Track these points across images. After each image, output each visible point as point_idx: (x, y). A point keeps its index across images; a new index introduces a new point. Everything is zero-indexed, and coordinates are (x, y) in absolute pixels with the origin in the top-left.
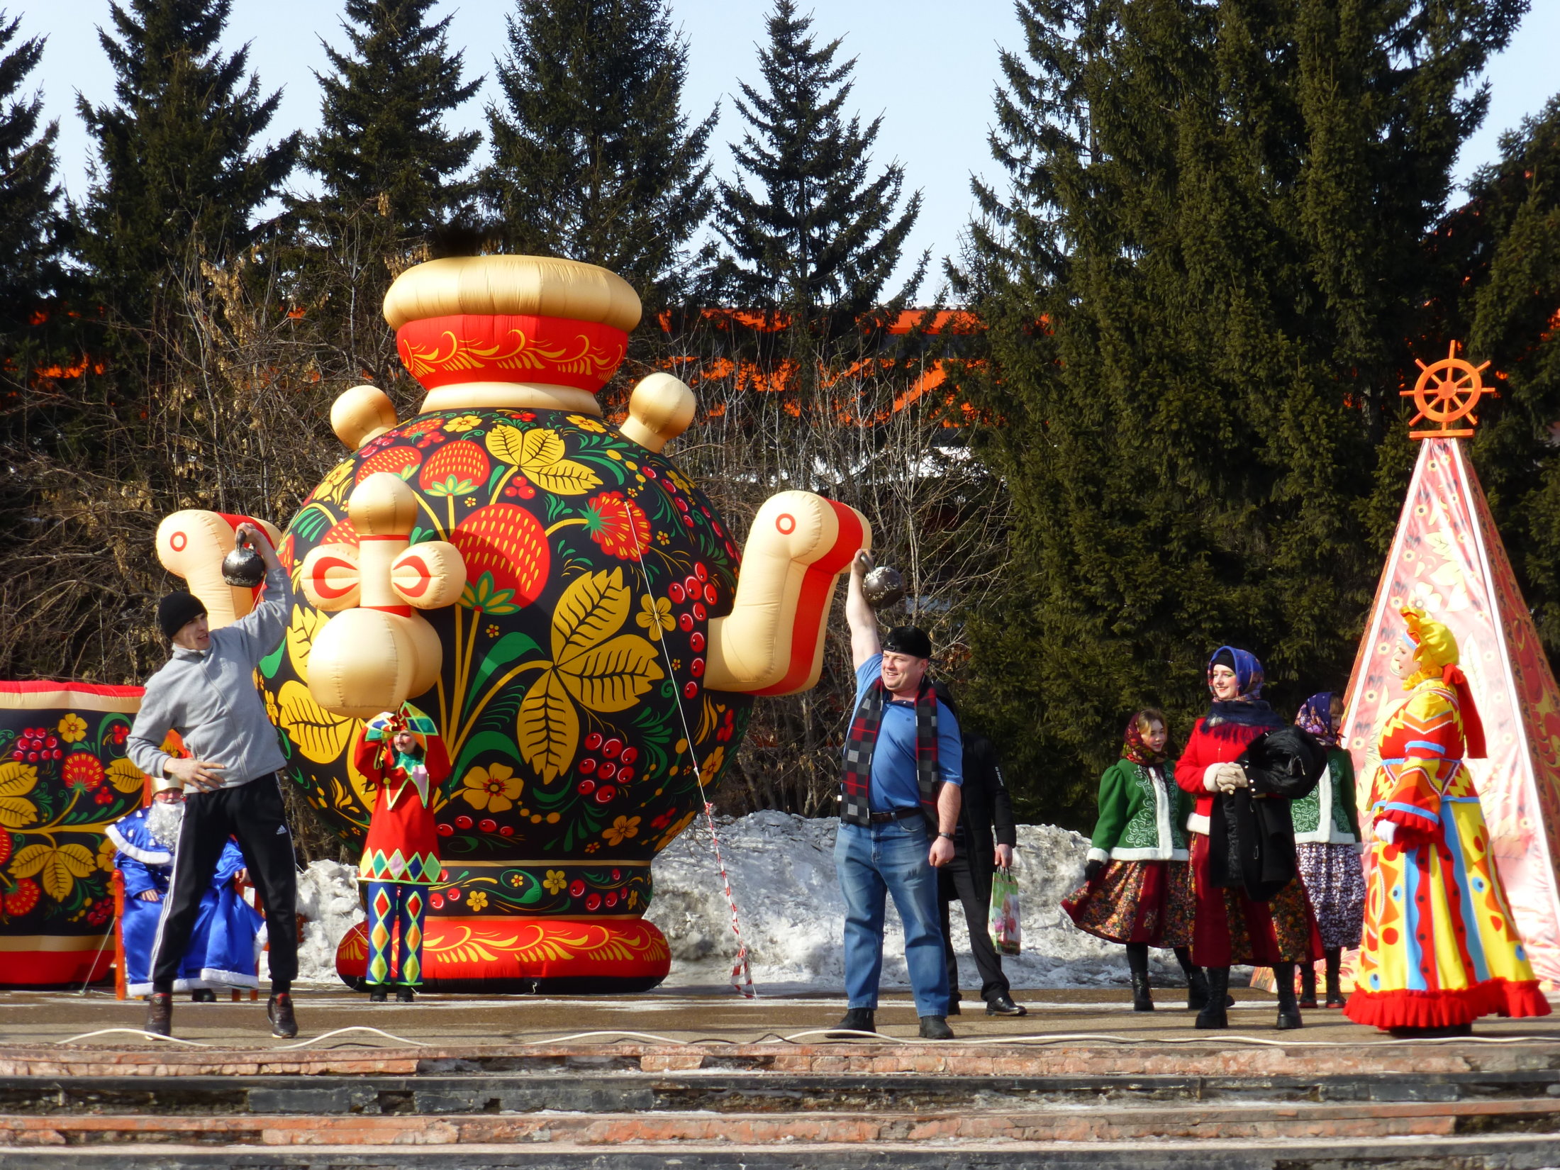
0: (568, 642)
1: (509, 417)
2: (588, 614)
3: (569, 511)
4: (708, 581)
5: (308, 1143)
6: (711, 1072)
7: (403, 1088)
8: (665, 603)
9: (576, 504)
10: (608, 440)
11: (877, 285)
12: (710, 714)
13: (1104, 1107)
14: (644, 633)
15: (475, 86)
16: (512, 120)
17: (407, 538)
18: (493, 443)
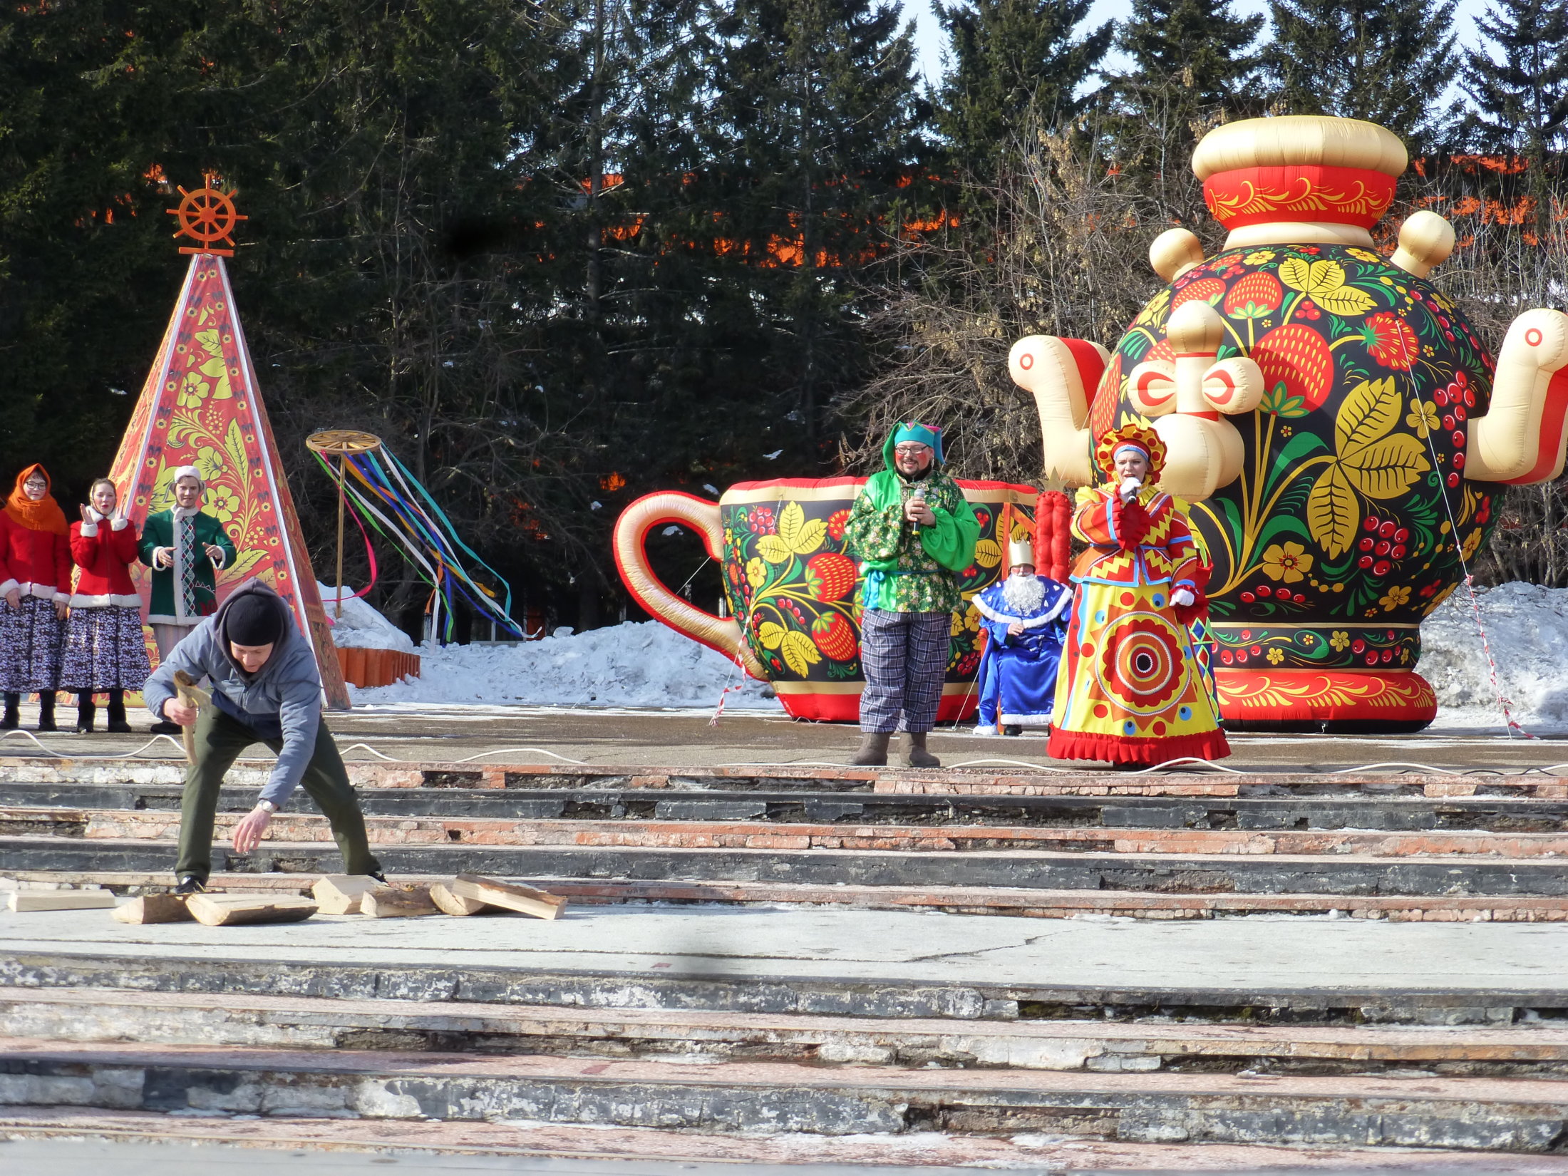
0: (1349, 440)
1: (1298, 251)
2: (1366, 417)
3: (1349, 329)
4: (1468, 387)
5: (1151, 851)
6: (1484, 798)
7: (1228, 808)
8: (1431, 407)
9: (1355, 323)
10: (1381, 268)
12: (1470, 500)
14: (1413, 432)
17: (1215, 355)
18: (1284, 272)
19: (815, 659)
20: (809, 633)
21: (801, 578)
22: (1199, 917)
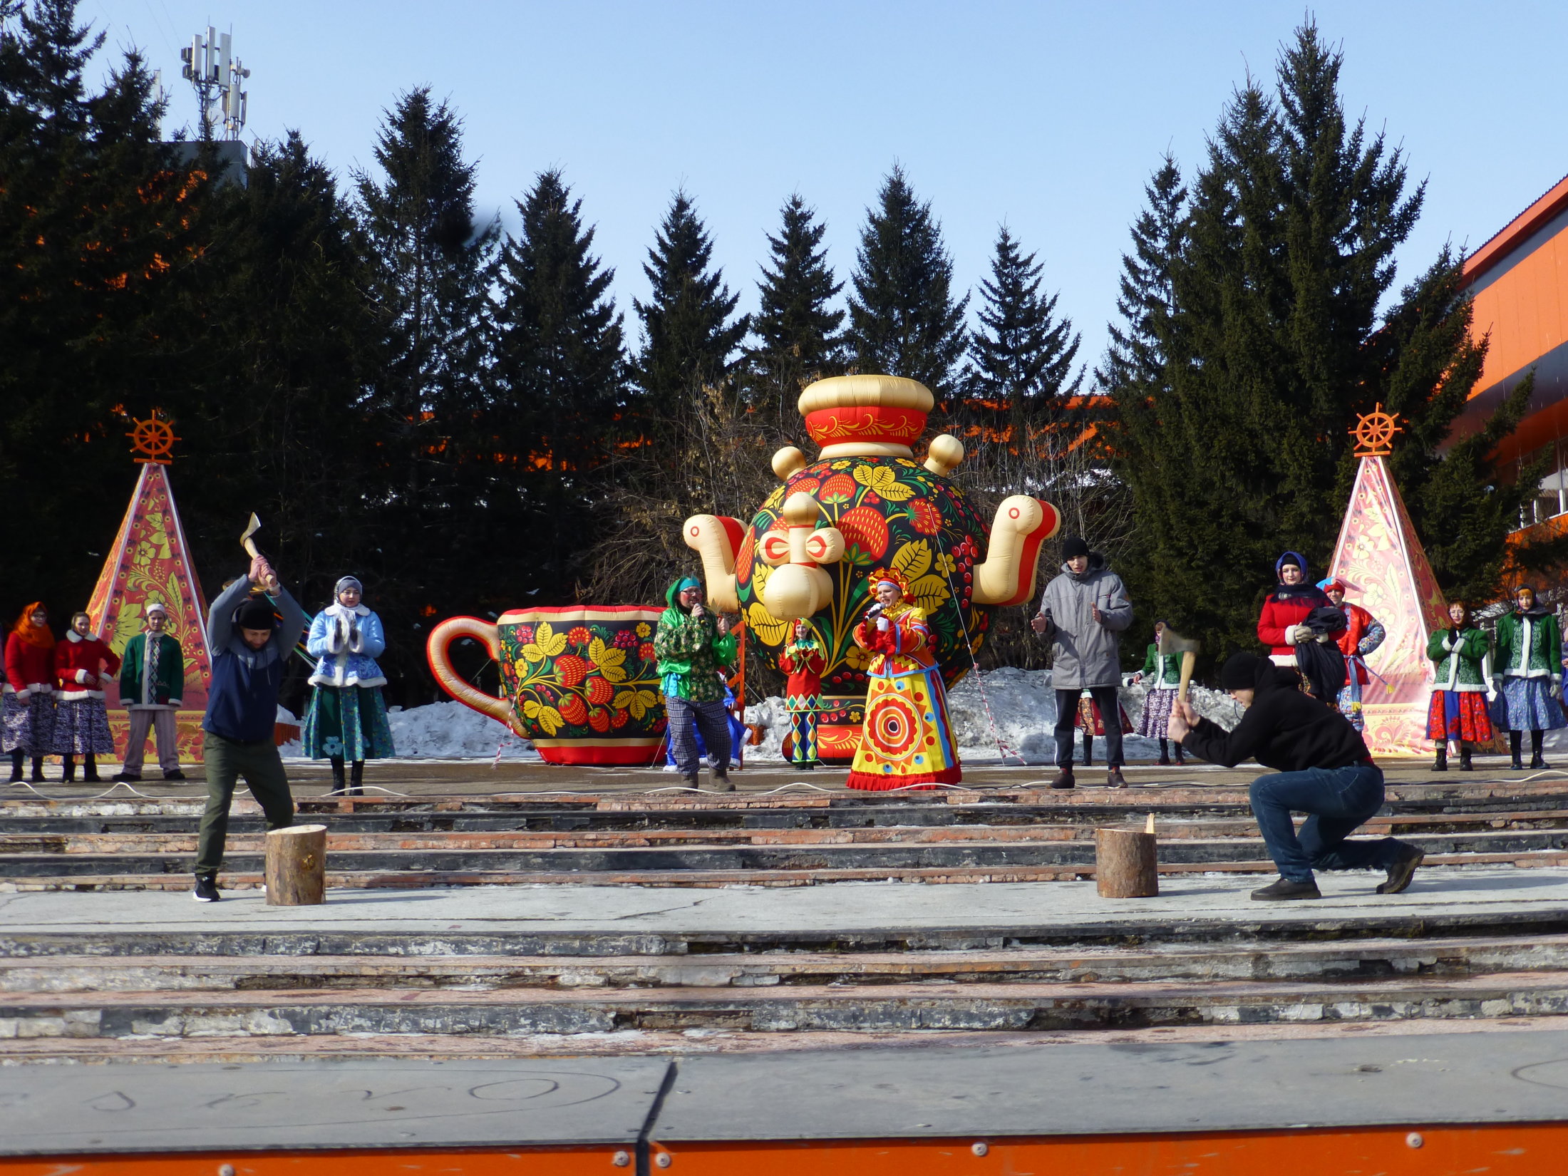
1: (865, 461)
2: (909, 564)
3: (898, 509)
4: (973, 545)
6: (985, 804)
7: (823, 814)
8: (950, 558)
9: (902, 506)
10: (918, 471)
11: (1058, 384)
12: (975, 616)
13: (1196, 821)
14: (939, 574)
15: (840, 286)
16: (861, 303)
17: (814, 526)
18: (857, 474)
19: (560, 724)
20: (556, 707)
21: (551, 672)
22: (805, 885)
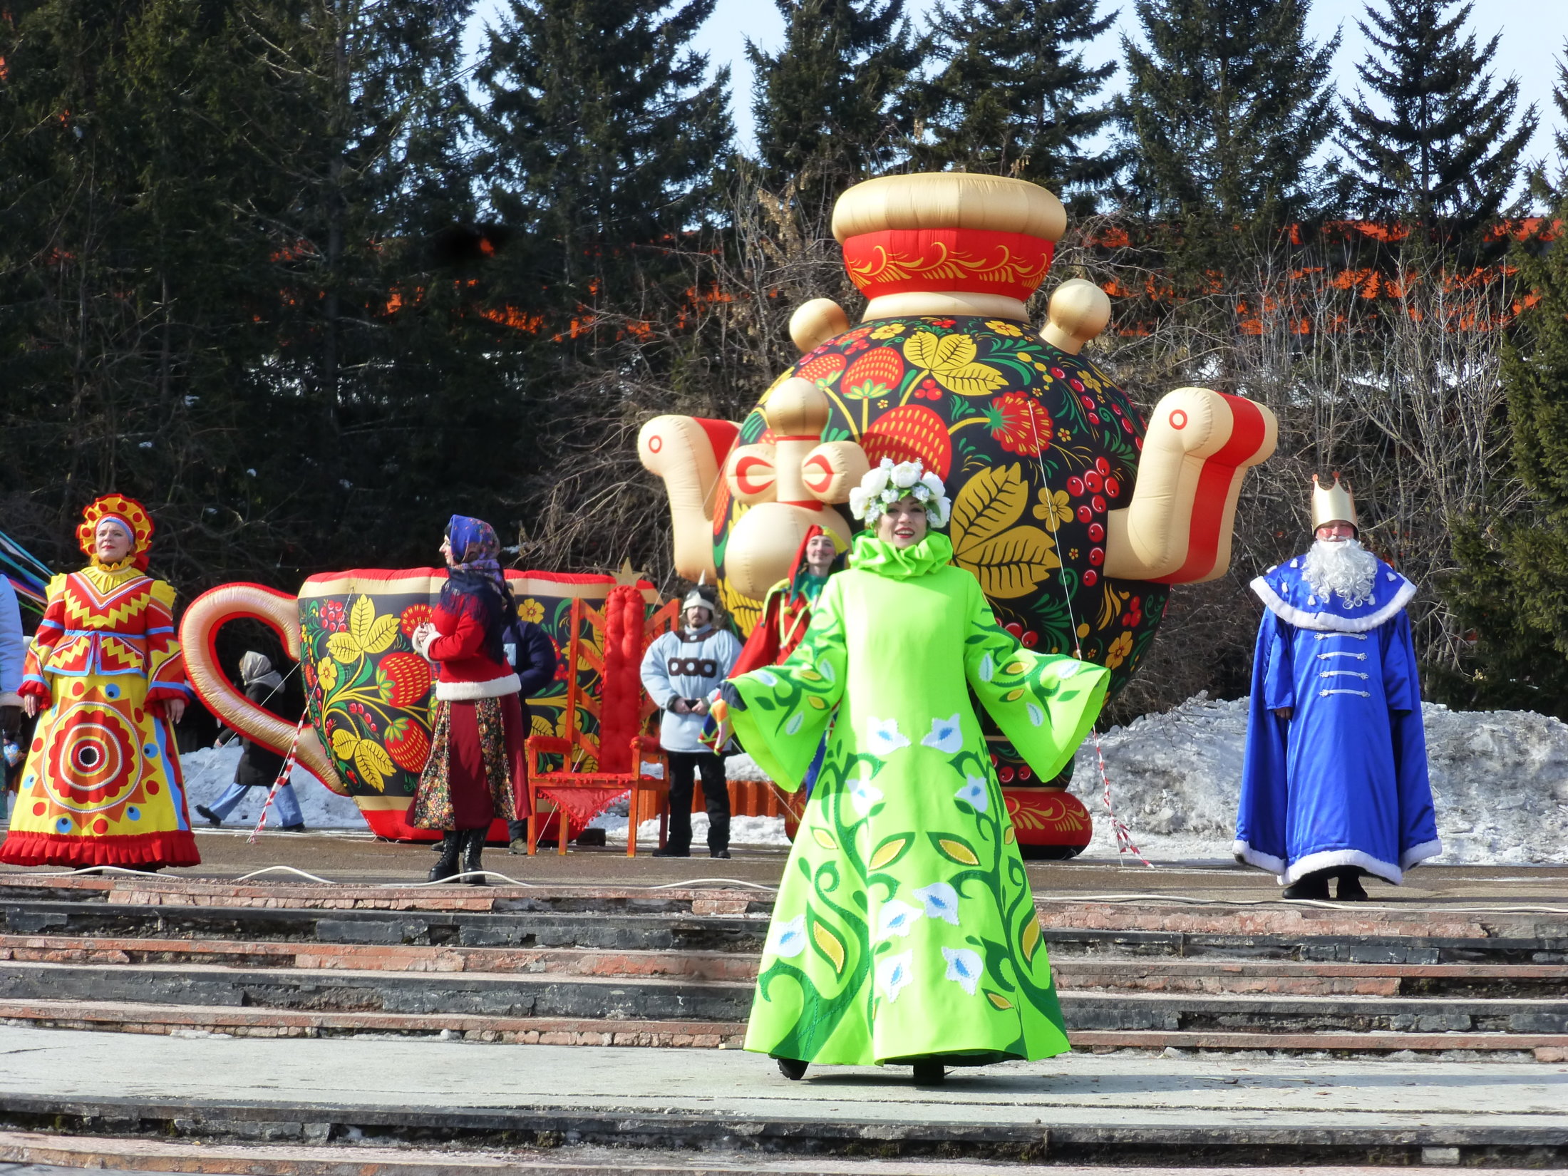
0: (966, 532)
1: (931, 325)
2: (986, 507)
3: (972, 411)
4: (1111, 475)
5: (333, 967)
7: (450, 922)
8: (1063, 497)
9: (981, 404)
10: (1022, 343)
12: (1112, 602)
14: (1041, 525)
15: (1111, 19)
16: (1146, 47)
17: (817, 438)
18: (910, 349)
19: (390, 771)
20: (381, 742)
21: (372, 681)
22: (303, 1035)
